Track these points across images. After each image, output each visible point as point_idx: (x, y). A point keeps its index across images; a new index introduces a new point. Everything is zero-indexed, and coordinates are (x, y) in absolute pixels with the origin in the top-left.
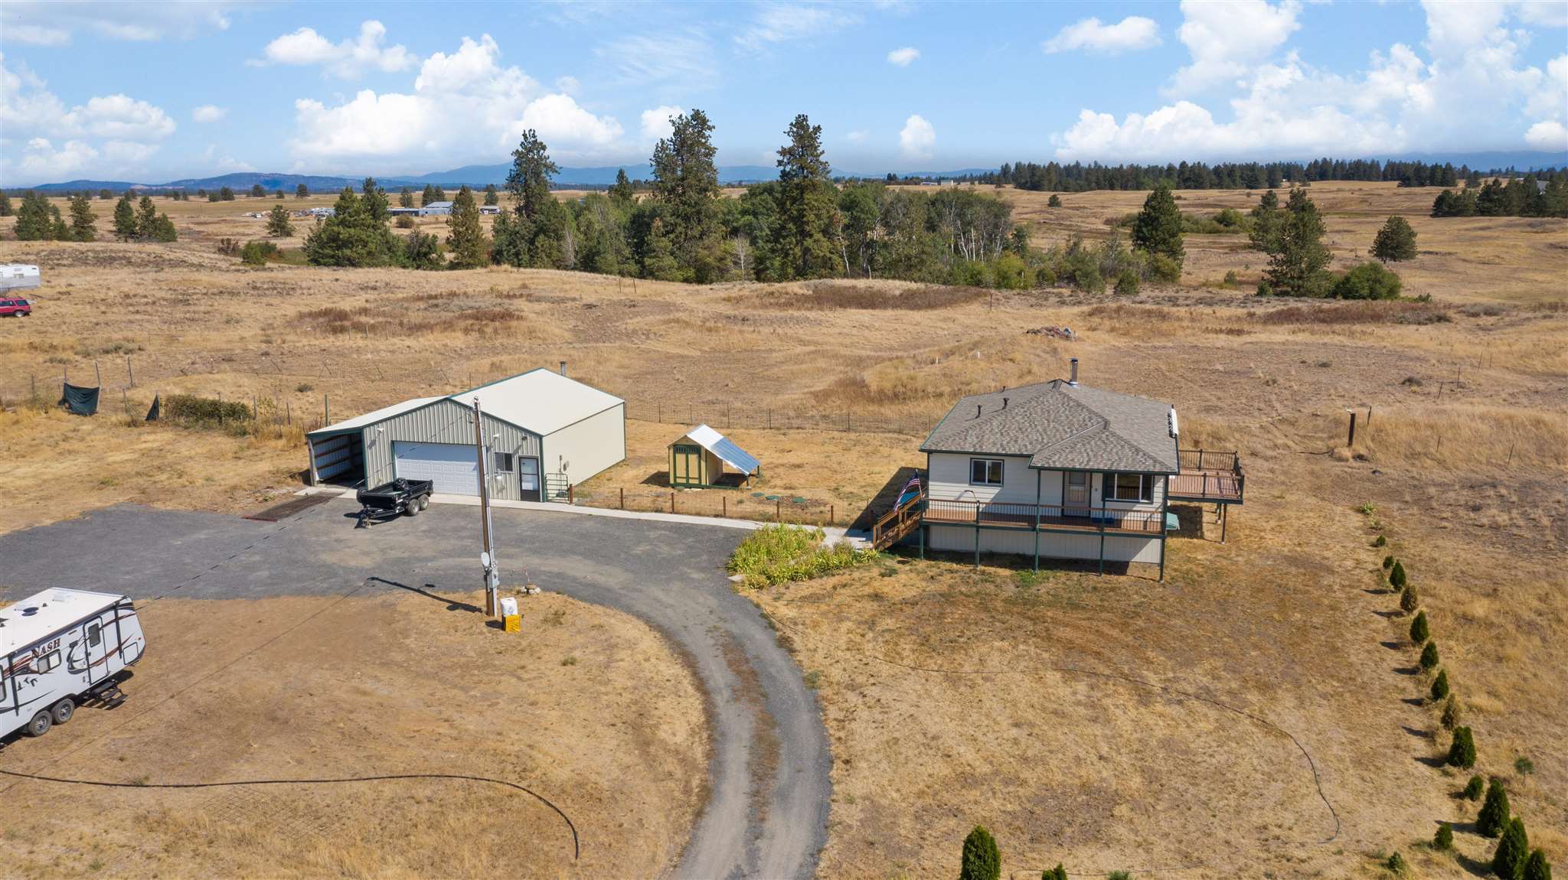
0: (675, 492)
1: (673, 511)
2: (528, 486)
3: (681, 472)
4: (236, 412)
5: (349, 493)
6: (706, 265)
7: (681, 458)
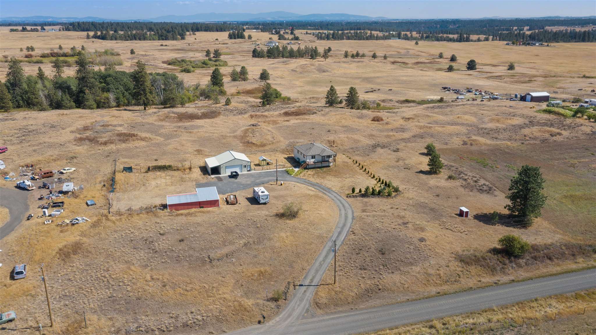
0: (263, 167)
2: (248, 169)
3: (263, 164)
4: (170, 167)
5: (220, 176)
6: (100, 102)
7: (263, 162)
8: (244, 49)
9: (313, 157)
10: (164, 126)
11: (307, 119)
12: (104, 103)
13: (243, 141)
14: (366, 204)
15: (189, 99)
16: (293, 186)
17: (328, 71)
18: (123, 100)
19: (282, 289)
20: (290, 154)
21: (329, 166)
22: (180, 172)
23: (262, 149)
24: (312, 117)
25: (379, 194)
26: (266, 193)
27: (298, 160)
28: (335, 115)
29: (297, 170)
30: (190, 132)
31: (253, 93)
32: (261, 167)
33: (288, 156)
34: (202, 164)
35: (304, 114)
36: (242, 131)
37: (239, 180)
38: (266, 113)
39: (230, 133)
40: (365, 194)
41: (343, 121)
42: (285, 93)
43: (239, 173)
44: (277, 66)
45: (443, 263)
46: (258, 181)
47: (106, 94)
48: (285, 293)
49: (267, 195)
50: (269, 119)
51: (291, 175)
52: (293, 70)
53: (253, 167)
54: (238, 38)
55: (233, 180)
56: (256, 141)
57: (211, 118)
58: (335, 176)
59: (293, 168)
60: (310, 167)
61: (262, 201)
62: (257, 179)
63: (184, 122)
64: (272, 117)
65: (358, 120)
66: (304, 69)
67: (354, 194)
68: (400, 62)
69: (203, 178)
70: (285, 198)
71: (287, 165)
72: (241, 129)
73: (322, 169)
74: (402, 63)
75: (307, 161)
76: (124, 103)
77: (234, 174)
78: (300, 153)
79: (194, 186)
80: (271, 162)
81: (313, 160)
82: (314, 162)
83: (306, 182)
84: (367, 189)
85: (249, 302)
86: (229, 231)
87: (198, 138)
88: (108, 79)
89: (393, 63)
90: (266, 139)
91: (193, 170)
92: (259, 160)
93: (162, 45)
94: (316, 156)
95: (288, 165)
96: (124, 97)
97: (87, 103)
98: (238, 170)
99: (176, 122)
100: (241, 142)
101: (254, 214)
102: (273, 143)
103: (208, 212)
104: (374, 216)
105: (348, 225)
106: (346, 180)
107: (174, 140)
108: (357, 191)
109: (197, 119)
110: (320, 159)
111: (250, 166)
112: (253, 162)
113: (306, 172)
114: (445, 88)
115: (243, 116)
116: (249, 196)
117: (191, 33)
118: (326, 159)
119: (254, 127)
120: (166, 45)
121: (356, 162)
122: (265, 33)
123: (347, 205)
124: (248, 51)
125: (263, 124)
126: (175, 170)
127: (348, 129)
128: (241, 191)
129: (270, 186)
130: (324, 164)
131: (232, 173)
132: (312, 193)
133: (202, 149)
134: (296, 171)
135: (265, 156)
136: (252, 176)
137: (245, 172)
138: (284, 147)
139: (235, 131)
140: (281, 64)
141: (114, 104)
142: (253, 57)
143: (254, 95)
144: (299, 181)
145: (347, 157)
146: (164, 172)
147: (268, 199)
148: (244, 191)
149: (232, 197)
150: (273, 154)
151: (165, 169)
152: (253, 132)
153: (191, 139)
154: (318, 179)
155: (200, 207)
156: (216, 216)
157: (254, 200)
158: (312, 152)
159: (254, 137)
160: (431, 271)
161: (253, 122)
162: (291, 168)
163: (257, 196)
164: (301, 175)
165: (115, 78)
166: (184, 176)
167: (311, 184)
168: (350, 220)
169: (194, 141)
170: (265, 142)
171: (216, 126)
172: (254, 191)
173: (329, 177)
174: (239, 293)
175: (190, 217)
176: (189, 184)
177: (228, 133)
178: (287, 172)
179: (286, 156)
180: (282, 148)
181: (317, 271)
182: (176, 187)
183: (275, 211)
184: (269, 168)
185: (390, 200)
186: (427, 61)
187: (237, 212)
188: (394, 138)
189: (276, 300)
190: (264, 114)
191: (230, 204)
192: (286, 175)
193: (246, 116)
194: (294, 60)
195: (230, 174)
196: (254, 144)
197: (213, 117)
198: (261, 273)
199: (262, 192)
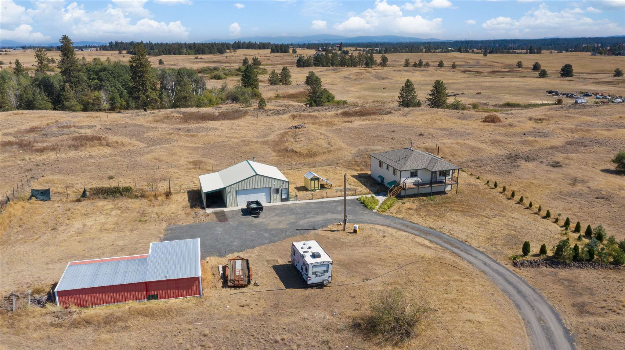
0: (313, 192)
1: (327, 197)
2: (283, 197)
3: (313, 186)
4: (128, 190)
5: (225, 209)
6: (88, 103)
7: (313, 182)
8: (288, 61)
9: (414, 174)
10: (156, 128)
11: (379, 120)
12: (93, 104)
13: (277, 149)
15: (210, 101)
16: (381, 234)
17: (388, 78)
18: (120, 101)
20: (361, 170)
21: (444, 193)
22: (145, 200)
23: (311, 160)
24: (386, 117)
26: (325, 258)
27: (379, 180)
28: (422, 114)
29: (381, 199)
30: (193, 136)
31: (296, 98)
32: (309, 193)
33: (359, 172)
34: (195, 187)
35: (374, 113)
36: (277, 135)
37: (262, 219)
38: (316, 114)
39: (258, 137)
40: (558, 259)
41: (439, 122)
42: (338, 97)
43: (264, 204)
44: (326, 73)
46: (302, 222)
47: (96, 93)
49: (327, 265)
50: (321, 121)
51: (372, 209)
52: (345, 77)
53: (292, 191)
54: (281, 52)
55: (250, 218)
56: (300, 148)
57: (233, 120)
58: (464, 212)
59: (373, 195)
60: (408, 193)
61: (314, 280)
62: (301, 219)
63: (190, 124)
64: (325, 118)
65: (460, 121)
66: (358, 78)
67: (529, 258)
68: (473, 71)
69: (188, 215)
70: (370, 266)
71: (359, 189)
72: (276, 133)
73: (432, 197)
74: (475, 72)
75: (402, 180)
76: (121, 105)
77: (254, 206)
78: (384, 166)
79: (161, 233)
80: (329, 182)
81: (413, 180)
82: (417, 184)
83: (407, 226)
87: (204, 144)
88: (102, 74)
89: (465, 72)
90: (317, 145)
91: (174, 197)
92: (305, 179)
93: (197, 58)
94: (420, 173)
95: (362, 189)
96: (121, 97)
97: (66, 103)
98: (261, 198)
99: (177, 124)
100: (274, 151)
101: (292, 319)
102: (329, 151)
103: (166, 313)
106: (492, 222)
107: (162, 146)
108: (535, 249)
109: (212, 120)
110: (428, 178)
111: (287, 189)
112: (294, 183)
113: (400, 204)
114: (550, 92)
115: (280, 116)
116: (282, 262)
117: (232, 50)
118: (439, 178)
119: (297, 130)
120: (201, 59)
121: (496, 185)
122: (311, 50)
124: (291, 63)
125: (311, 125)
126: (136, 197)
127: (452, 133)
128: (263, 247)
129: (330, 234)
130: (436, 188)
131: (249, 203)
132: (429, 254)
133: (204, 160)
134: (381, 202)
135: (316, 172)
136: (290, 210)
137: (277, 203)
138: (350, 158)
139: (265, 136)
140: (331, 71)
141: (107, 106)
142: (298, 66)
143: (297, 99)
144: (392, 224)
145: (471, 175)
146: (113, 201)
147: (329, 274)
148: (271, 247)
149: (239, 265)
150: (331, 170)
151: (118, 195)
152: (295, 136)
153: (192, 145)
154: (431, 220)
155: (149, 298)
156: (185, 326)
158: (411, 165)
159: (296, 142)
161: (296, 123)
162: (369, 196)
163: (301, 263)
164: (392, 209)
165: (112, 74)
166: (150, 210)
167: (419, 230)
169: (196, 149)
170: (315, 149)
171: (238, 128)
172: (294, 251)
173: (452, 216)
175: (109, 332)
176: (152, 227)
177: (254, 137)
178: (363, 204)
179: (356, 173)
180: (346, 159)
182: (121, 234)
183: (350, 313)
184: (325, 195)
186: (505, 70)
187: (246, 312)
188: (538, 146)
190: (312, 114)
191: (231, 287)
192: (360, 209)
193: (285, 116)
194: (346, 68)
195: (245, 207)
196: (296, 152)
197: (235, 118)
199: (314, 256)
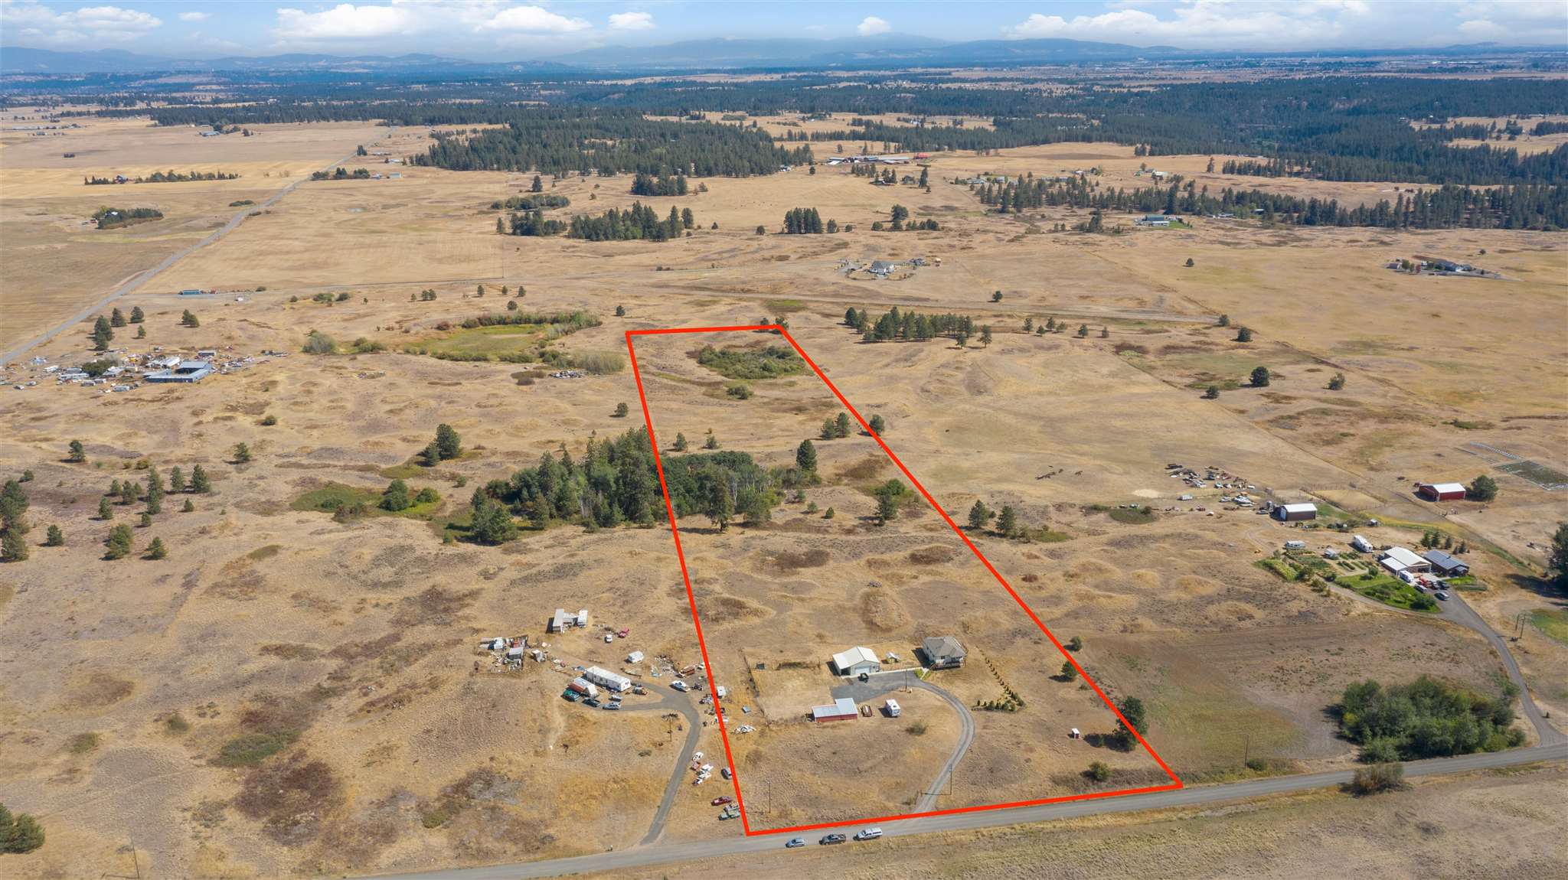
5: (851, 677)
7: (891, 660)
8: (826, 288)
9: (943, 657)
10: (767, 584)
11: (939, 574)
13: (865, 619)
14: (988, 720)
16: (922, 694)
17: (985, 391)
19: (913, 796)
20: (917, 646)
21: (959, 669)
22: (810, 671)
23: (889, 634)
24: (946, 567)
25: (1003, 708)
26: (898, 707)
27: (926, 656)
29: (925, 670)
30: (802, 599)
32: (889, 665)
33: (915, 648)
34: (829, 660)
35: (937, 560)
36: (861, 597)
37: (869, 684)
38: (888, 556)
39: (848, 600)
40: (989, 708)
43: (868, 675)
44: (894, 372)
45: (1038, 782)
46: (887, 686)
48: (915, 799)
49: (898, 709)
50: (893, 571)
51: (920, 677)
54: (806, 228)
55: (863, 683)
56: (881, 620)
58: (964, 681)
59: (922, 668)
60: (939, 667)
61: (893, 714)
62: (887, 684)
63: (788, 575)
64: (896, 565)
66: (943, 386)
67: (978, 707)
69: (836, 682)
70: (915, 710)
71: (915, 662)
72: (859, 592)
73: (952, 671)
75: (937, 660)
77: (864, 676)
78: (929, 650)
79: (829, 692)
80: (899, 658)
81: (943, 660)
82: (944, 663)
83: (934, 688)
84: (992, 703)
85: (891, 805)
86: (870, 746)
87: (813, 610)
90: (891, 617)
91: (822, 667)
93: (659, 268)
94: (946, 656)
95: (917, 661)
98: (866, 671)
99: (778, 575)
100: (865, 624)
101: (886, 726)
102: (899, 625)
103: (849, 724)
104: (993, 734)
105: (968, 743)
106: (974, 688)
107: (787, 613)
108: (982, 703)
109: (802, 567)
110: (950, 659)
113: (934, 674)
114: (1172, 467)
115: (858, 561)
116: (880, 707)
119: (875, 590)
120: (668, 269)
121: (989, 661)
123: (970, 719)
124: (834, 296)
125: (885, 581)
126: (805, 668)
128: (873, 699)
129: (900, 695)
130: (954, 666)
131: (861, 675)
132: (939, 704)
134: (925, 673)
136: (881, 678)
137: (874, 673)
138: (912, 633)
139: (853, 597)
140: (902, 364)
143: (863, 484)
144: (928, 687)
145: (981, 651)
146: (796, 671)
147: (899, 712)
148: (875, 699)
149: (866, 707)
150: (901, 644)
151: (795, 666)
152: (875, 602)
153: (806, 612)
154: (946, 685)
155: (842, 720)
157: (886, 712)
158: (942, 650)
159: (877, 612)
160: (1026, 789)
161: (872, 575)
162: (920, 668)
164: (929, 678)
166: (816, 677)
167: (939, 691)
168: (970, 737)
169: (810, 616)
170: (890, 622)
172: (886, 703)
173: (958, 683)
174: (883, 798)
176: (823, 688)
177: (845, 599)
178: (916, 674)
180: (910, 634)
181: (939, 783)
182: (812, 690)
183: (905, 726)
184: (897, 667)
185: (1012, 716)
187: (873, 725)
189: (909, 804)
190: (884, 557)
191: (866, 717)
192: (915, 677)
193: (862, 561)
194: (926, 350)
195: (860, 677)
196: (879, 627)
198: (897, 784)
199: (894, 707)
